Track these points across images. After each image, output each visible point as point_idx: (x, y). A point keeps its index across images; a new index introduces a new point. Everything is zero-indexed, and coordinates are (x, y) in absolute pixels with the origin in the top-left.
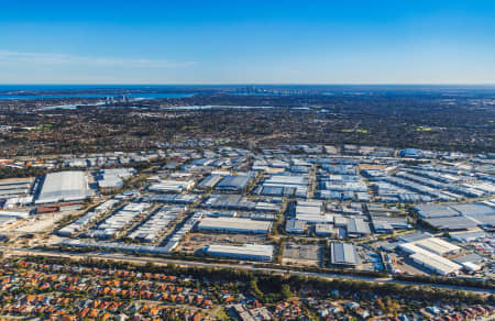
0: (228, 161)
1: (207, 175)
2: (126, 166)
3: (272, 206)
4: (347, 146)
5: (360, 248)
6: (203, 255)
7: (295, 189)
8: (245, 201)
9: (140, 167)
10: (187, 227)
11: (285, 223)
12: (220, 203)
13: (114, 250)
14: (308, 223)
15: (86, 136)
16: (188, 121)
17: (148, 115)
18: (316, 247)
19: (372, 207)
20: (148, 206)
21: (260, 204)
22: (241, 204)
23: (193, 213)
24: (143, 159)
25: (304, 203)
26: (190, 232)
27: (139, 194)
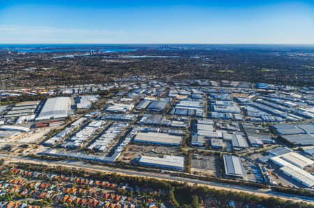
0: (154, 90)
1: (142, 100)
2: (95, 94)
3: (182, 124)
4: (223, 81)
5: (243, 160)
6: (136, 165)
7: (195, 111)
8: (165, 120)
9: (102, 94)
10: (128, 140)
11: (191, 137)
12: (149, 121)
13: (77, 159)
14: (206, 137)
15: (76, 74)
16: (133, 65)
17: (112, 61)
18: (213, 159)
19: (246, 125)
20: (104, 122)
21: (174, 122)
22: (162, 123)
23: (132, 129)
24: (105, 89)
25: (201, 122)
26: (129, 144)
27: (100, 113)
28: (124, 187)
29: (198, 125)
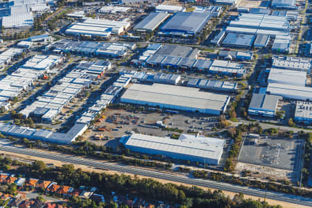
1: (151, 10)
3: (233, 67)
6: (117, 151)
8: (196, 57)
10: (106, 99)
11: (249, 98)
12: (158, 60)
14: (286, 99)
18: (291, 145)
20: (59, 60)
21: (217, 62)
22: (189, 63)
23: (118, 75)
25: (282, 63)
26: (109, 107)
27: (52, 39)
28: (87, 194)
29: (272, 70)
